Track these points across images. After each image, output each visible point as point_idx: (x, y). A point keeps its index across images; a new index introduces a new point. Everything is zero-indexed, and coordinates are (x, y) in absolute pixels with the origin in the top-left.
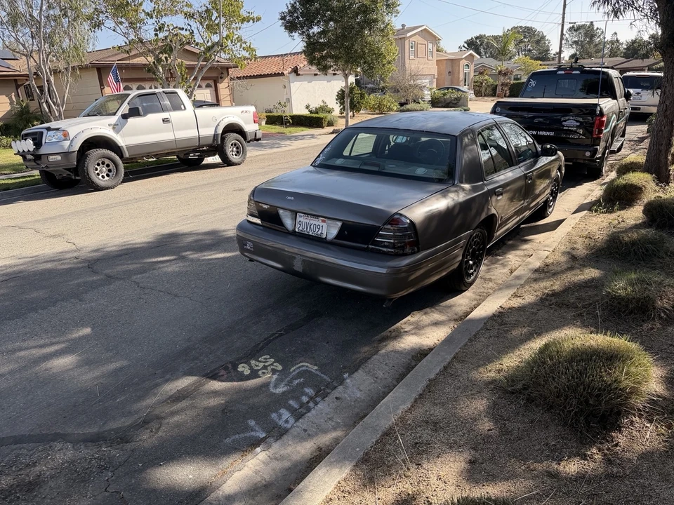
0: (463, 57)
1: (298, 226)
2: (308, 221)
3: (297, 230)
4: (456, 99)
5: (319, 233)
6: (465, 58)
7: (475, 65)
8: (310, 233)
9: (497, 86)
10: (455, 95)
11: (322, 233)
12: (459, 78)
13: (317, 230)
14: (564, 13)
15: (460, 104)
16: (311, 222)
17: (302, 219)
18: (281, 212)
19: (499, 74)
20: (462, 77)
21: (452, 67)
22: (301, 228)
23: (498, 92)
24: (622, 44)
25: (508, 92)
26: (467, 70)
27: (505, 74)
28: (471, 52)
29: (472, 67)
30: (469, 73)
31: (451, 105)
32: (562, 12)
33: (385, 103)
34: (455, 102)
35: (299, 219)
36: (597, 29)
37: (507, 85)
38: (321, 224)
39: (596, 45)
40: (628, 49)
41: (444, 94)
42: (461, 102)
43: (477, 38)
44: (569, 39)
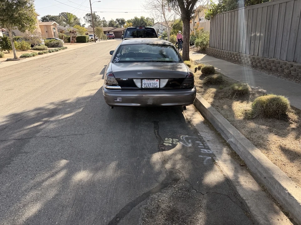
0: (52, 24)
1: (143, 85)
2: (149, 82)
3: (143, 87)
4: (57, 43)
5: (155, 86)
6: (53, 25)
7: (57, 28)
8: (151, 87)
9: (70, 38)
10: (55, 42)
11: (157, 86)
12: (52, 34)
13: (154, 85)
14: (91, 8)
15: (59, 46)
16: (150, 82)
17: (145, 82)
18: (134, 80)
19: (70, 33)
20: (53, 34)
21: (47, 29)
22: (145, 86)
23: (71, 40)
24: (107, 22)
25: (76, 41)
26: (54, 31)
27: (73, 33)
28: (55, 22)
29: (57, 29)
30: (56, 32)
31: (55, 46)
32: (90, 7)
33: (25, 45)
34: (57, 45)
35: (143, 82)
36: (97, 15)
37: (75, 37)
38: (156, 82)
39: (98, 22)
40: (110, 24)
41: (50, 41)
42: (59, 45)
43: (47, 16)
44: (87, 19)
